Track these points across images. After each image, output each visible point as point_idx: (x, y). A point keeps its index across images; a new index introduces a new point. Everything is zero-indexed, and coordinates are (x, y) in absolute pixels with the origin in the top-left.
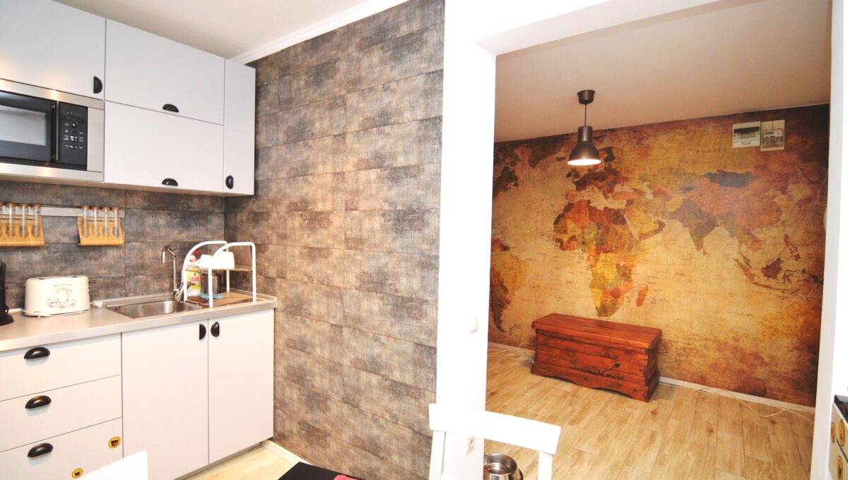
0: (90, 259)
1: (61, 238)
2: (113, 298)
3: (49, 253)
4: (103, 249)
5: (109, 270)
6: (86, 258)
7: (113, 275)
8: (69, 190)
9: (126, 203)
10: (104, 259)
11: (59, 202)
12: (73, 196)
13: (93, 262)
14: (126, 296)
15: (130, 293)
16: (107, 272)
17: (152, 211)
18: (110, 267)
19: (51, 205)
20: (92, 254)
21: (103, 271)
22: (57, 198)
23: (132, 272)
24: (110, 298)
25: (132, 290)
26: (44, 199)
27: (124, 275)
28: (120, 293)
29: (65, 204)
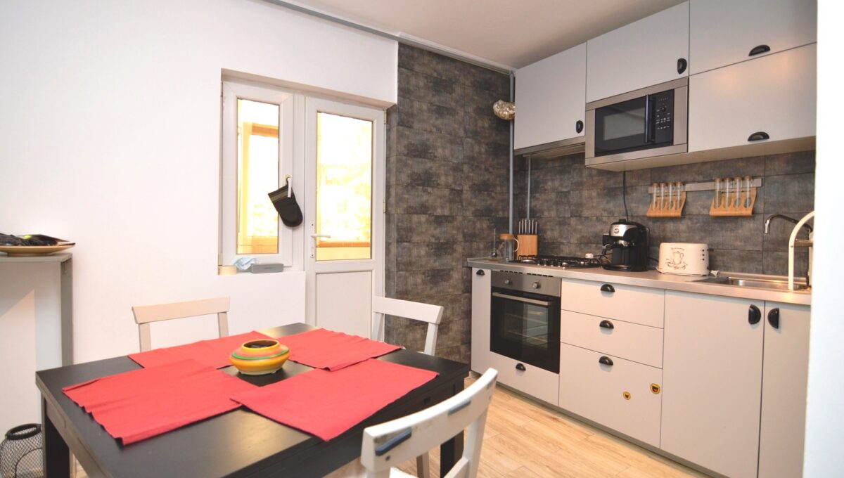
0: (727, 230)
1: (702, 210)
2: (749, 272)
3: (692, 224)
4: (739, 220)
5: (745, 242)
6: (722, 229)
7: (749, 248)
8: (708, 166)
9: (765, 170)
10: (740, 231)
11: (701, 178)
12: (712, 171)
13: (729, 233)
14: (763, 273)
15: (768, 270)
16: (742, 244)
17: (797, 176)
18: (746, 240)
19: (694, 182)
20: (729, 225)
21: (738, 244)
22: (699, 175)
23: (770, 246)
24: (745, 272)
25: (770, 268)
26: (690, 178)
27: (761, 249)
28: (756, 268)
29: (706, 179)
